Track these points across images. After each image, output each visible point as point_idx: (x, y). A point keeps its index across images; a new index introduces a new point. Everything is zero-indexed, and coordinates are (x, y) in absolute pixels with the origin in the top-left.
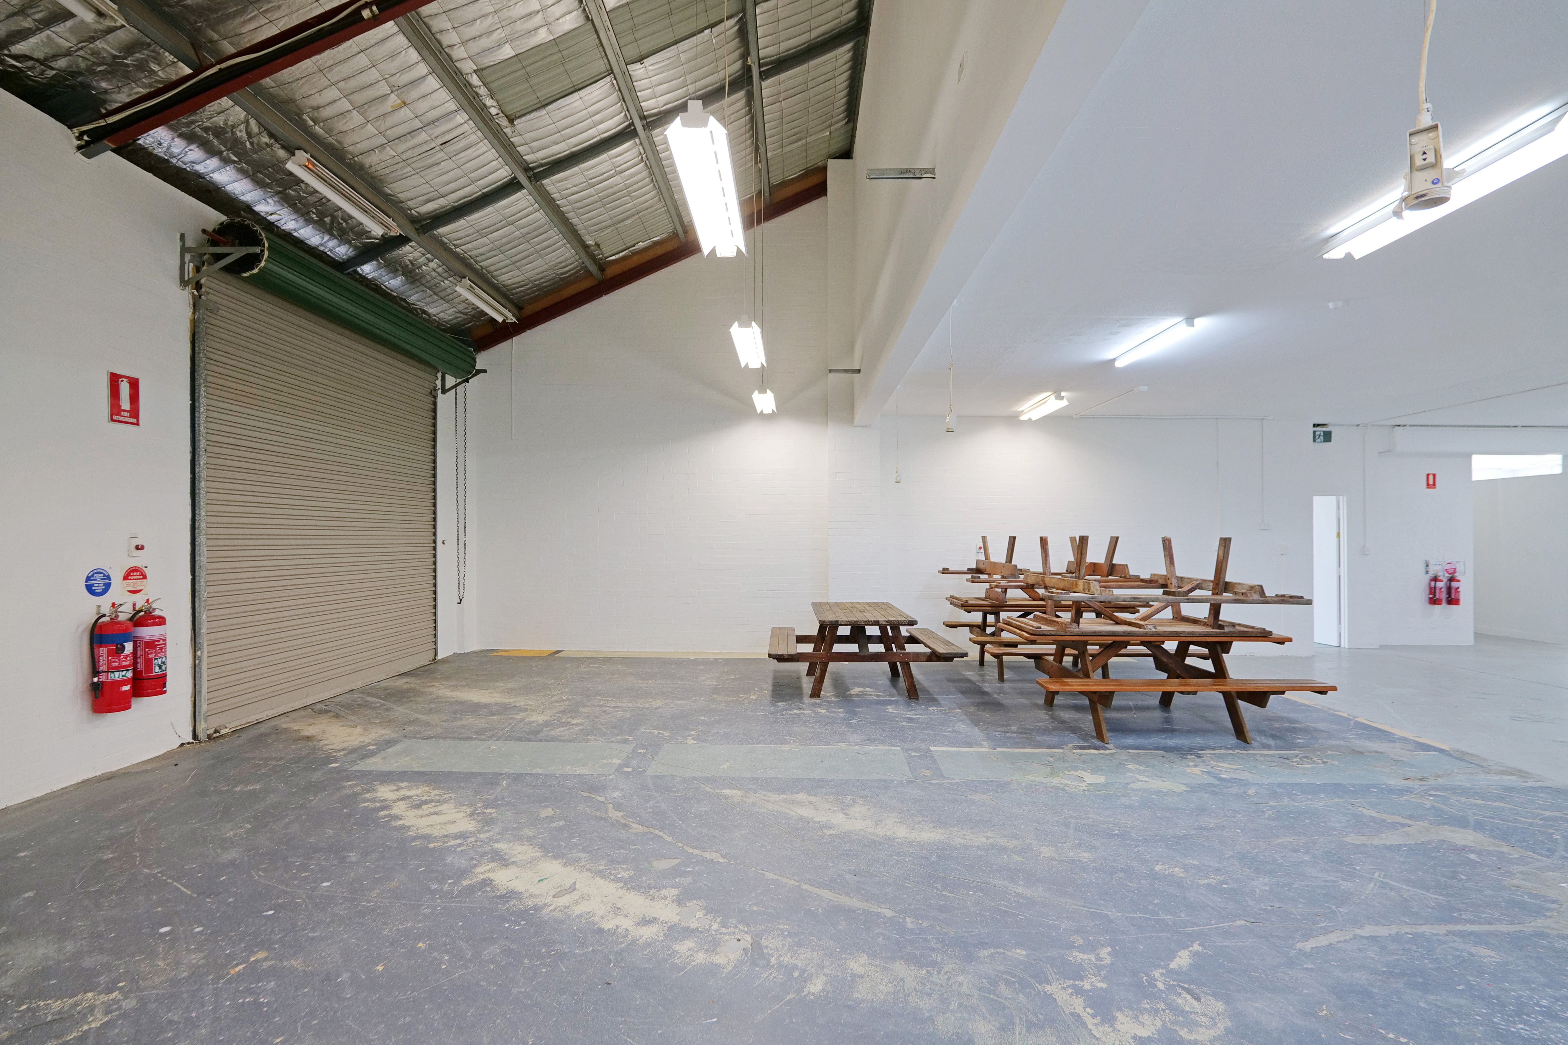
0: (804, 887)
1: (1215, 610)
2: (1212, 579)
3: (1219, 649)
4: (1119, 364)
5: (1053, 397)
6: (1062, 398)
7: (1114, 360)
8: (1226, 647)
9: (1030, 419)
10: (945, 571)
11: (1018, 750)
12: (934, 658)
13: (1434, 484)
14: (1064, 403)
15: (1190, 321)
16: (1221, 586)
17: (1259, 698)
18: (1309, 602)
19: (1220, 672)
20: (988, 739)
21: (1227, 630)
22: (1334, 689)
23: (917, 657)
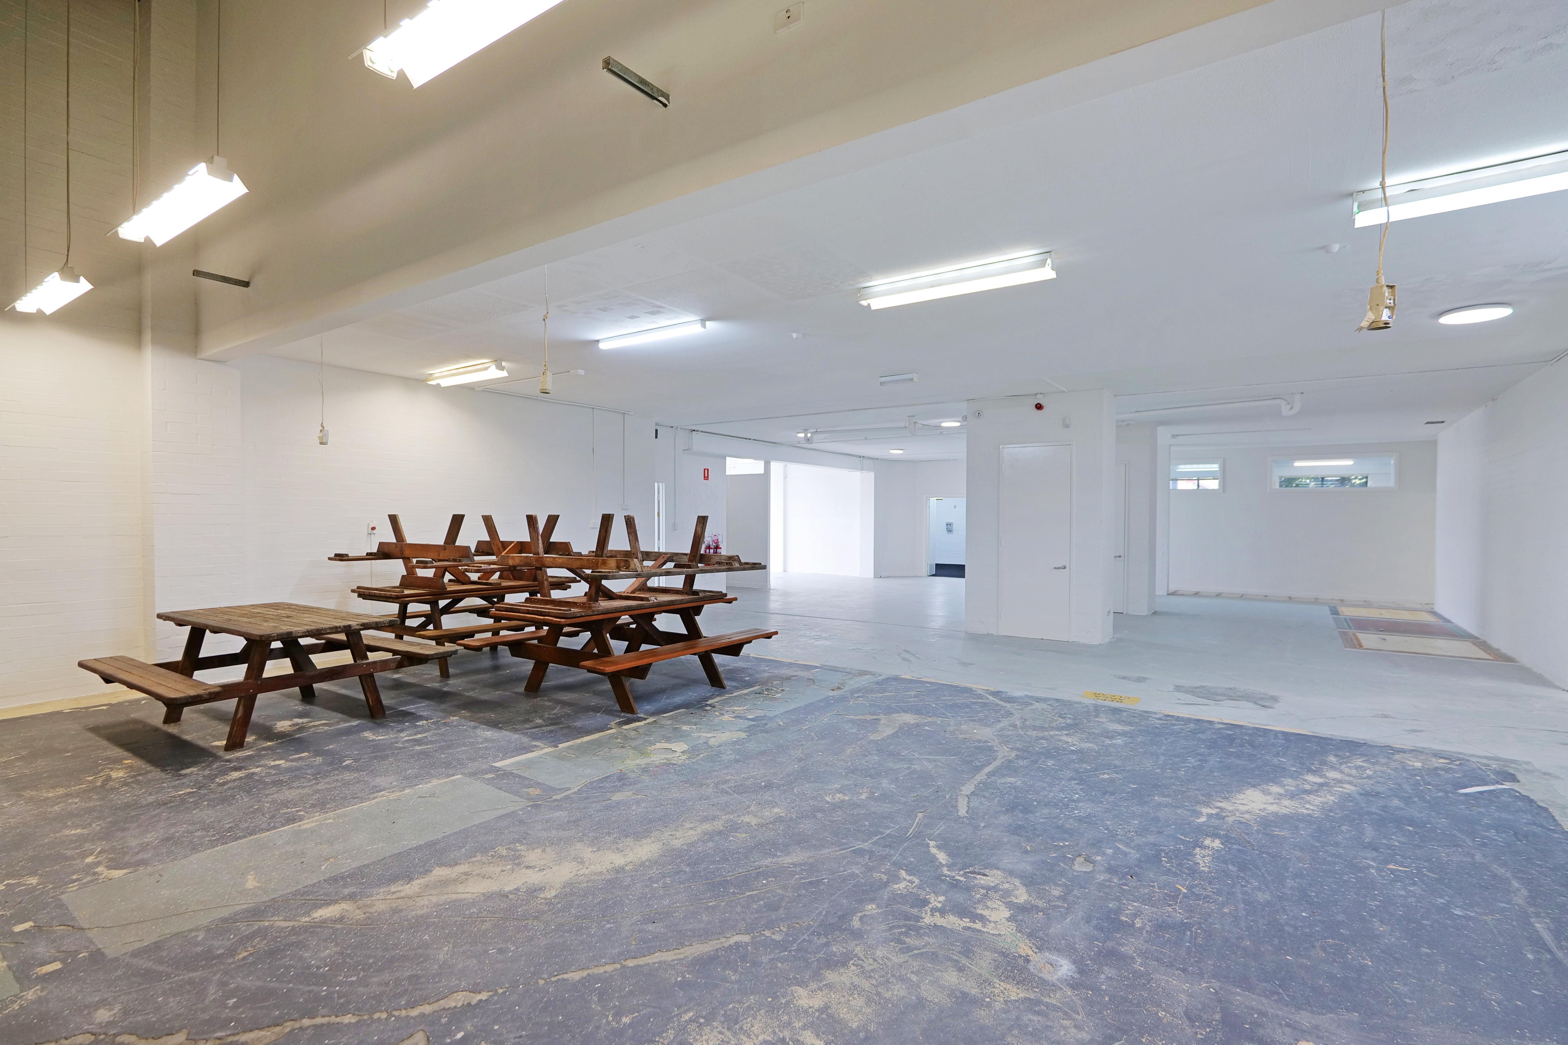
0: (631, 963)
1: (690, 580)
2: (689, 552)
3: (692, 612)
4: (602, 346)
5: (494, 366)
6: (502, 369)
7: (598, 341)
8: (698, 610)
9: (438, 385)
10: (340, 557)
11: (578, 741)
12: (406, 663)
13: (708, 477)
14: (504, 374)
15: (703, 321)
16: (698, 558)
17: (734, 649)
18: (764, 567)
19: (694, 632)
20: (535, 738)
21: (701, 595)
22: (776, 633)
23: (383, 665)
